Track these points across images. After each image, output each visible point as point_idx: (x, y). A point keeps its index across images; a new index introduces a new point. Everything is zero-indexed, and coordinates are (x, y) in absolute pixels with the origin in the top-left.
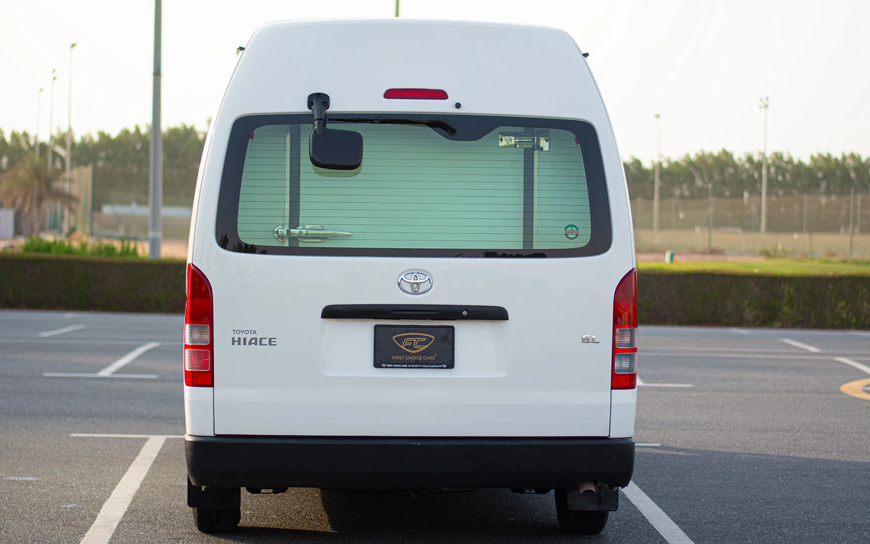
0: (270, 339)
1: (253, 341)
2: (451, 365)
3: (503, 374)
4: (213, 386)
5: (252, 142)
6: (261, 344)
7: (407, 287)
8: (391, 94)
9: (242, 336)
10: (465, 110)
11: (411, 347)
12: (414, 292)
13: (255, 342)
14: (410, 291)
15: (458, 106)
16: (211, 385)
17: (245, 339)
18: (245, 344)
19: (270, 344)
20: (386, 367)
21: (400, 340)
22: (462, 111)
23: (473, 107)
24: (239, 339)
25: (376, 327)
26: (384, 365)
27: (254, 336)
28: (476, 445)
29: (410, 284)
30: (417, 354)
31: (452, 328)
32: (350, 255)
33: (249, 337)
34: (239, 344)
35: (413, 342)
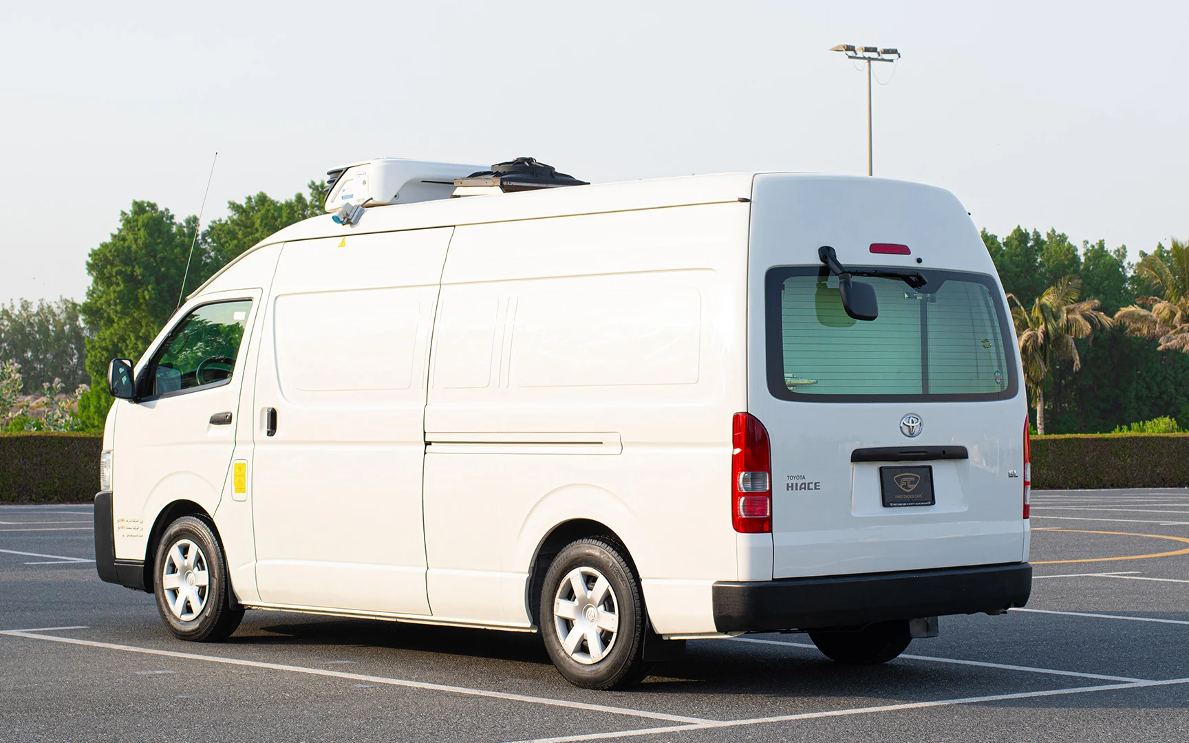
0: (816, 484)
1: (803, 486)
2: (933, 501)
3: (965, 509)
4: (772, 532)
5: (784, 293)
6: (809, 489)
7: (906, 430)
8: (876, 248)
9: (794, 481)
10: (925, 265)
11: (906, 487)
12: (911, 434)
13: (805, 486)
14: (908, 434)
15: (919, 261)
16: (770, 531)
17: (797, 484)
18: (797, 489)
19: (815, 488)
20: (893, 506)
21: (899, 480)
22: (923, 265)
23: (931, 262)
24: (792, 484)
25: (881, 469)
26: (891, 504)
27: (803, 481)
28: (952, 575)
29: (907, 427)
30: (910, 493)
31: (930, 468)
32: (873, 401)
33: (800, 482)
34: (792, 489)
35: (906, 482)
